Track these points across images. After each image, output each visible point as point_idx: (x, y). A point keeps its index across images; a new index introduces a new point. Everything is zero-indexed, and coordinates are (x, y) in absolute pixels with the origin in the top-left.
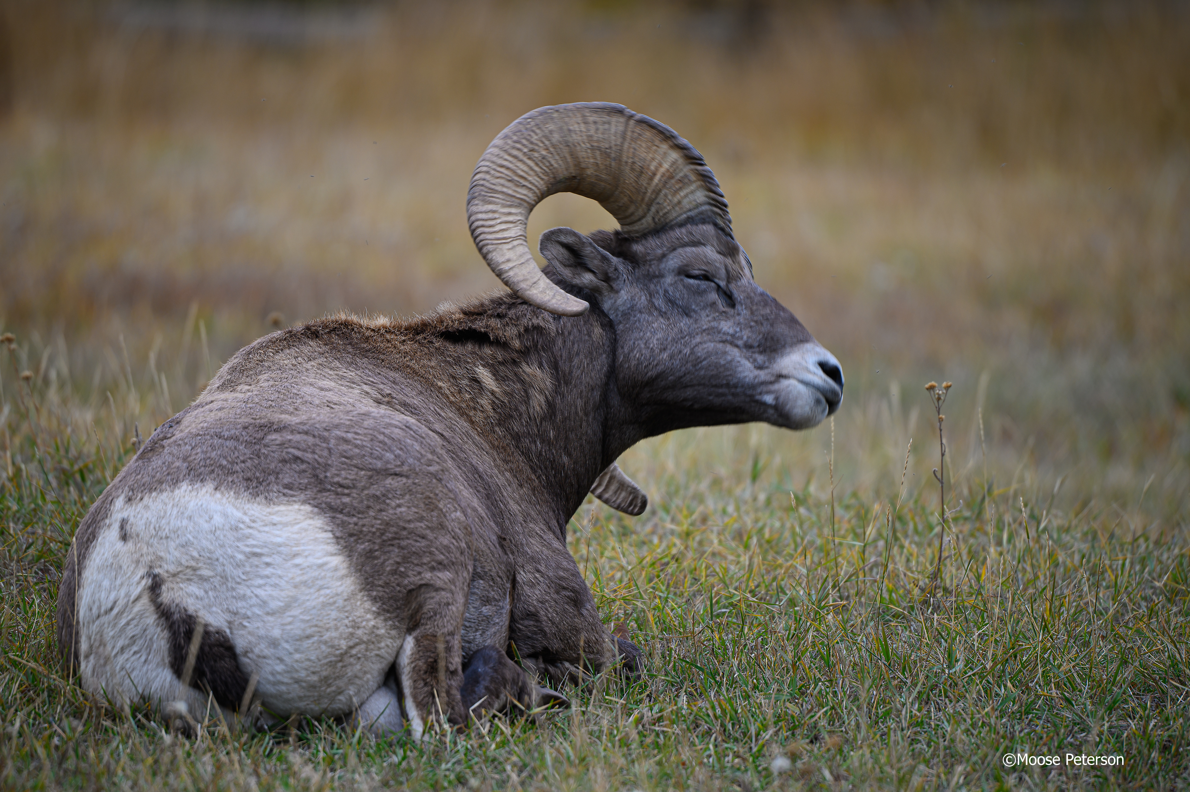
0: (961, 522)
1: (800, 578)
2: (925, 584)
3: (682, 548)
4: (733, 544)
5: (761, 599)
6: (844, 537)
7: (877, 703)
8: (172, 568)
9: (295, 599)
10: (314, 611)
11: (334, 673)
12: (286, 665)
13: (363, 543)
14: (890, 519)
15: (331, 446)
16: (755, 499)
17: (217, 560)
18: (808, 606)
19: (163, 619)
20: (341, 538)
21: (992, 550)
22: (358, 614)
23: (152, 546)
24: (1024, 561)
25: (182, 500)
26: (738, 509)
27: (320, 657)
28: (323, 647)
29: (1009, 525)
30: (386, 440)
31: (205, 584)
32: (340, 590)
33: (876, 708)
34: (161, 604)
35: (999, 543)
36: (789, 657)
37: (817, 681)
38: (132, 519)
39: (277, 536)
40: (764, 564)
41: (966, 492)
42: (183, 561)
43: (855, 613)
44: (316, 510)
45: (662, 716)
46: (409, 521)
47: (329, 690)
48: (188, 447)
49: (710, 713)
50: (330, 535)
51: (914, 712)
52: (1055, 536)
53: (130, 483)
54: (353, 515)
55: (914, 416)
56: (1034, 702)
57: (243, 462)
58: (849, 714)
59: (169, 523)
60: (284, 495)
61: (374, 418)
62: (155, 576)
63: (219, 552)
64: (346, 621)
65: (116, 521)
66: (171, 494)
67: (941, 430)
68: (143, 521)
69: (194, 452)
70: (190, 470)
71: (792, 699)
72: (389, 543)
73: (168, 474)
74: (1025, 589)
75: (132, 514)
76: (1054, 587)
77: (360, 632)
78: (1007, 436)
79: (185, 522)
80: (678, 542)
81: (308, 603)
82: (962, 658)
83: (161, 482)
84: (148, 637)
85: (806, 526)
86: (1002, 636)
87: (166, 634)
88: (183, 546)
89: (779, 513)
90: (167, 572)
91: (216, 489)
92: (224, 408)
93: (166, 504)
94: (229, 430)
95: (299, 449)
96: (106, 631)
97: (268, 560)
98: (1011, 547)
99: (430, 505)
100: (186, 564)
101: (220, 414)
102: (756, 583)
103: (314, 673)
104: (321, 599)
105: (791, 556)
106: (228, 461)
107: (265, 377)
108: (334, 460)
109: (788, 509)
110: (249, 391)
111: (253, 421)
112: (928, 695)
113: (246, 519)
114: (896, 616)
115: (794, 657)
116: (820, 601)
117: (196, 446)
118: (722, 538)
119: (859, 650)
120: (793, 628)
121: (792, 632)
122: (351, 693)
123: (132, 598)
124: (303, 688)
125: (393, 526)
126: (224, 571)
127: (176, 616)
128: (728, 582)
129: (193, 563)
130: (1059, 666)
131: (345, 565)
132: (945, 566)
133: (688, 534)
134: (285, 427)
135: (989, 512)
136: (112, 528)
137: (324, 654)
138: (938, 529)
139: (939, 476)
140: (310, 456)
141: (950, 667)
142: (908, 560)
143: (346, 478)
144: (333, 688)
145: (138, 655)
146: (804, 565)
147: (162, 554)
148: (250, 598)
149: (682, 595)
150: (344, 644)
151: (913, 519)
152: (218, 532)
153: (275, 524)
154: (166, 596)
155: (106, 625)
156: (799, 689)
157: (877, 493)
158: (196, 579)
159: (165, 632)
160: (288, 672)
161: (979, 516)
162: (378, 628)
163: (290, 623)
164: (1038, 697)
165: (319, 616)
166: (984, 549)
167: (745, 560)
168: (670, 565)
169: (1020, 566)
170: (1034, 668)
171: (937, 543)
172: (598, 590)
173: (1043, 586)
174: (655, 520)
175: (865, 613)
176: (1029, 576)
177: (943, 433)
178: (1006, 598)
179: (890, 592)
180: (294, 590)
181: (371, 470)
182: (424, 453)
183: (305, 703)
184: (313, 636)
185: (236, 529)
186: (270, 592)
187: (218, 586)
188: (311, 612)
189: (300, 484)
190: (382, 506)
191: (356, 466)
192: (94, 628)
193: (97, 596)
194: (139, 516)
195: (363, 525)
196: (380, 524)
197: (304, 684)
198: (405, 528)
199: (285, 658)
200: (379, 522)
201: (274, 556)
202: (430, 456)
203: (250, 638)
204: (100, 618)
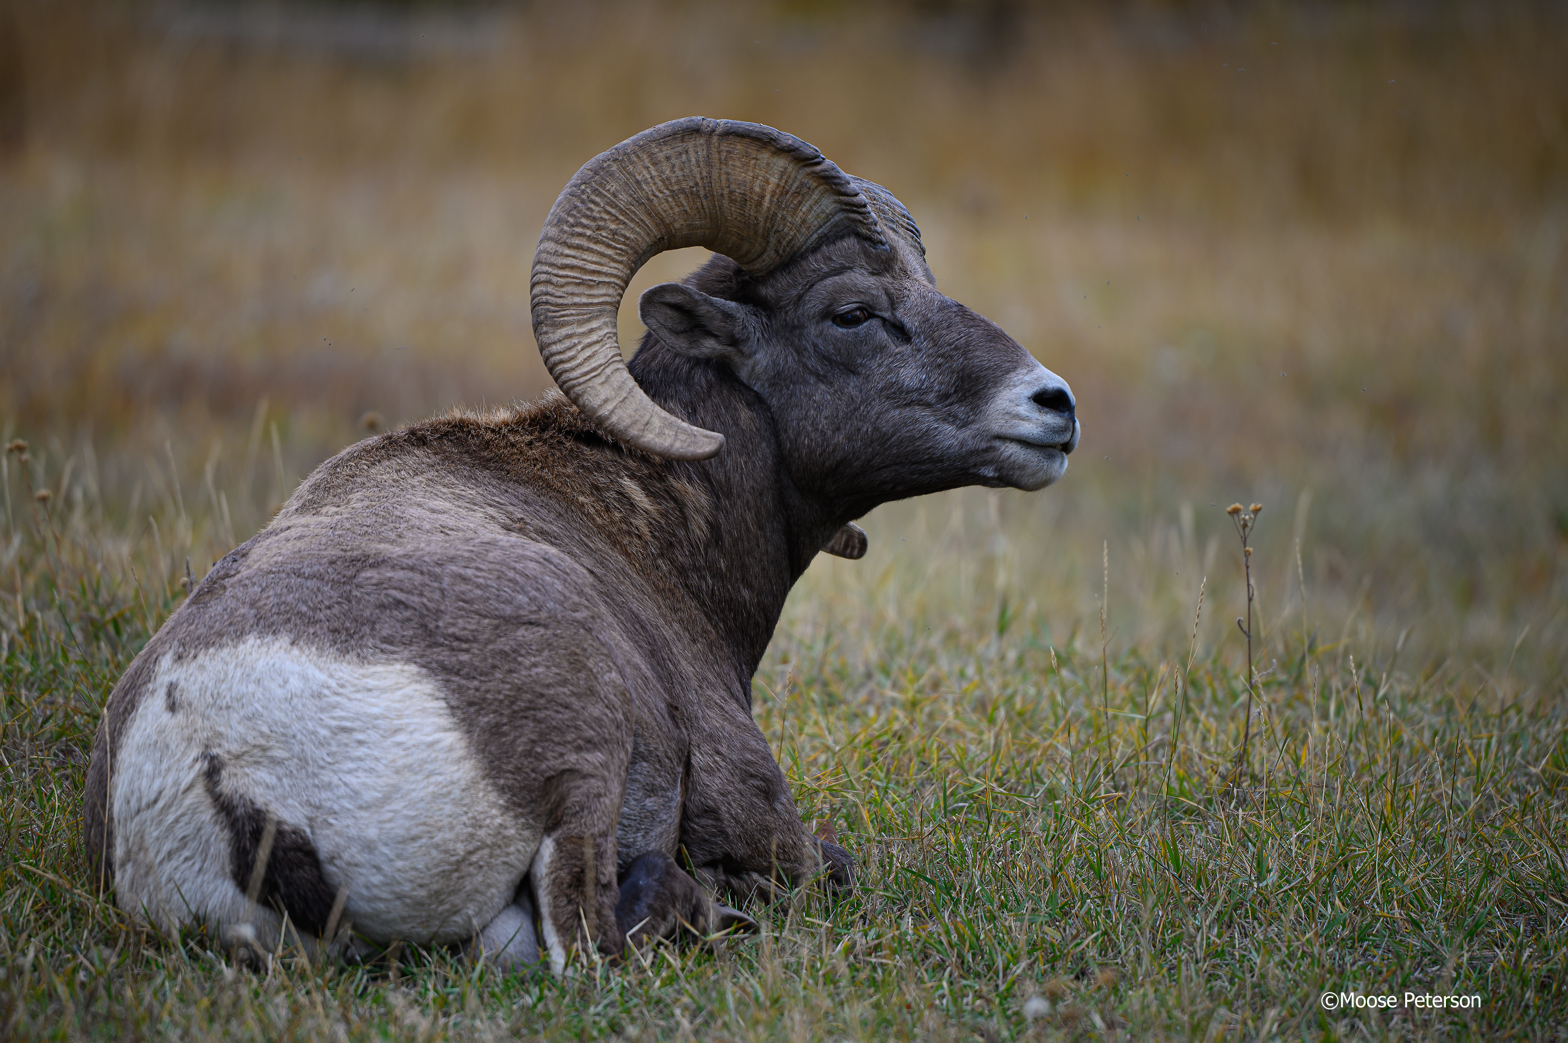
0: (1275, 688)
1: (1061, 761)
2: (1227, 770)
3: (907, 722)
4: (974, 717)
5: (1010, 790)
6: (1120, 708)
7: (1164, 927)
8: (235, 748)
9: (396, 788)
10: (422, 805)
11: (448, 886)
12: (385, 876)
13: (487, 714)
14: (1180, 683)
15: (445, 585)
16: (1002, 658)
17: (294, 736)
18: (1072, 799)
19: (223, 814)
20: (458, 708)
21: (1315, 725)
22: (480, 808)
23: (208, 719)
24: (1358, 739)
25: (249, 658)
26: (980, 671)
27: (430, 865)
28: (434, 853)
29: (1338, 692)
30: (518, 577)
31: (278, 768)
32: (456, 776)
33: (1163, 934)
34: (220, 795)
35: (1325, 716)
36: (1048, 866)
37: (1084, 898)
38: (182, 684)
39: (373, 705)
40: (1014, 744)
41: (1280, 648)
42: (250, 739)
43: (1134, 807)
44: (424, 671)
45: (880, 944)
46: (548, 686)
47: (441, 909)
48: (257, 589)
49: (944, 939)
50: (443, 704)
51: (1213, 938)
52: (1398, 707)
53: (180, 636)
54: (474, 678)
55: (1212, 549)
56: (1370, 926)
57: (329, 608)
58: (1126, 941)
59: (231, 688)
60: (382, 651)
61: (502, 548)
62: (213, 758)
63: (296, 727)
64: (465, 818)
65: (161, 685)
66: (233, 650)
67: (1247, 567)
68: (197, 686)
69: (265, 595)
70: (259, 618)
71: (1052, 921)
72: (521, 714)
73: (230, 624)
74: (1359, 777)
75: (183, 677)
76: (1397, 774)
77: (482, 833)
78: (1334, 575)
79: (252, 687)
80: (900, 714)
81: (414, 794)
82: (1275, 867)
83: (220, 635)
84: (204, 839)
85: (1069, 693)
86: (1328, 838)
87: (226, 834)
88: (249, 719)
89: (1034, 677)
90: (229, 752)
91: (293, 643)
92: (304, 537)
93: (226, 663)
94: (311, 566)
95: (402, 590)
96: (148, 830)
97: (360, 736)
98: (1340, 721)
99: (577, 663)
100: (253, 742)
101: (299, 544)
102: (1004, 768)
103: (421, 886)
104: (431, 789)
105: (1051, 734)
106: (309, 607)
107: (358, 495)
108: (448, 605)
109: (1047, 671)
110: (337, 513)
111: (343, 553)
112: (1231, 916)
113: (333, 683)
114: (1188, 812)
115: (1054, 866)
116: (1088, 792)
117: (267, 587)
118: (960, 709)
119: (1140, 856)
120: (1052, 828)
121: (1052, 832)
122: (471, 912)
123: (183, 787)
124: (407, 905)
125: (527, 692)
126: (303, 751)
127: (240, 811)
128: (966, 767)
129: (263, 742)
130: (1404, 878)
131: (463, 744)
132: (1254, 746)
133: (914, 704)
134: (383, 561)
135: (1311, 675)
136: (156, 694)
137: (435, 862)
138: (1243, 698)
139: (1246, 628)
140: (416, 599)
141: (1259, 879)
142: (1204, 739)
143: (464, 629)
144: (447, 906)
145: (191, 863)
146: (1067, 744)
147: (222, 729)
148: (338, 786)
149: (906, 784)
150: (461, 848)
151: (1211, 684)
152: (295, 700)
153: (370, 690)
154: (227, 784)
155: (148, 823)
156: (1061, 908)
157: (1164, 651)
158: (266, 762)
159: (226, 831)
160: (387, 884)
161: (1298, 680)
162: (506, 828)
163: (390, 820)
164: (1376, 918)
165: (428, 810)
166: (1305, 724)
167: (989, 738)
168: (890, 745)
169: (1352, 747)
170: (1371, 880)
171: (1242, 716)
172: (796, 777)
173: (1382, 773)
174: (871, 685)
175: (1148, 808)
176: (1363, 759)
177: (1250, 570)
178: (1333, 789)
179: (1181, 780)
180: (395, 776)
181: (497, 617)
182: (568, 594)
183: (409, 926)
184: (420, 838)
185: (319, 696)
186: (364, 780)
187: (295, 772)
188: (418, 806)
189: (403, 636)
190: (513, 666)
191: (477, 613)
192: (133, 826)
193: (136, 785)
194: (192, 679)
195: (487, 691)
196: (510, 690)
197: (408, 901)
198: (542, 695)
199: (384, 867)
200: (508, 686)
201: (369, 732)
202: (576, 599)
203: (337, 839)
204: (141, 814)
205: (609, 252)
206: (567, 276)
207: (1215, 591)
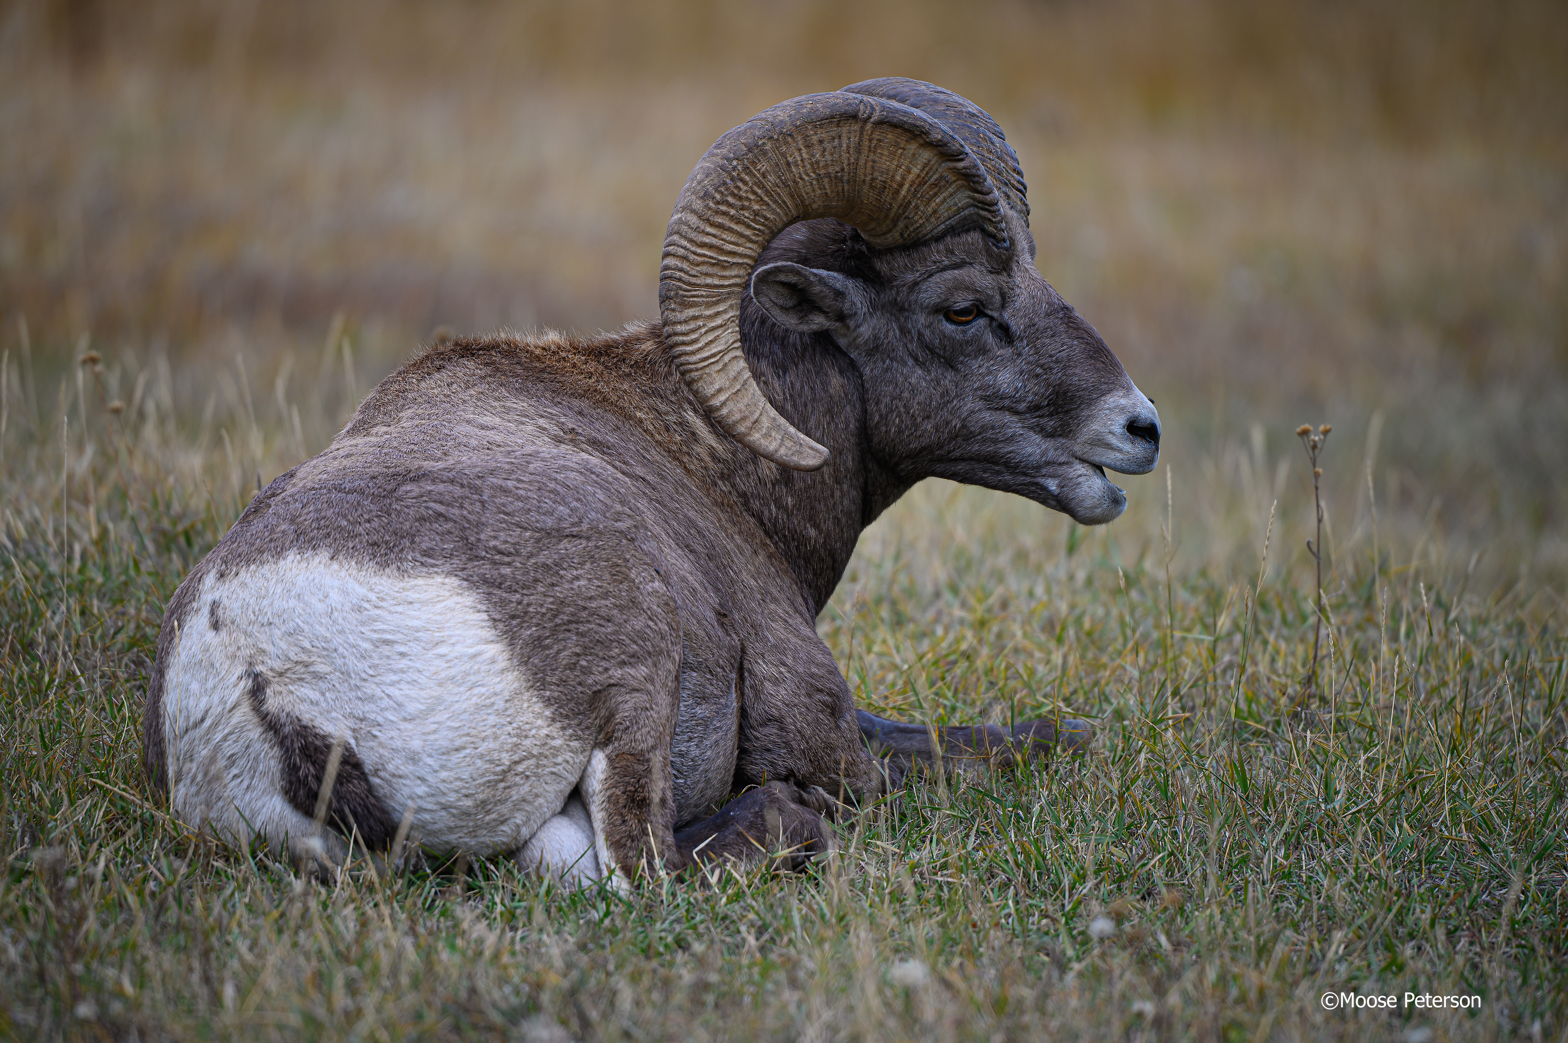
0: (1344, 609)
1: (1130, 682)
2: (1295, 691)
3: (975, 642)
4: (1043, 637)
5: (1078, 710)
6: (1189, 630)
7: (1232, 848)
8: (278, 665)
9: (439, 700)
10: (465, 716)
11: (494, 796)
12: (429, 786)
13: (529, 627)
14: (1250, 605)
15: (485, 497)
16: (1071, 578)
17: (336, 650)
18: (1139, 719)
19: (272, 733)
20: (500, 620)
21: (1384, 648)
22: (524, 719)
23: (250, 636)
24: (1427, 662)
25: (289, 574)
26: (1048, 591)
27: (475, 776)
28: (479, 763)
29: (1408, 614)
31: (321, 683)
32: (498, 688)
33: (1230, 854)
34: (267, 714)
35: (1394, 637)
36: (1115, 787)
37: (1150, 818)
38: (225, 601)
39: (413, 618)
40: (1082, 664)
41: (1350, 569)
42: (292, 655)
43: (1202, 729)
44: (465, 583)
45: (946, 862)
46: (591, 598)
47: (487, 818)
48: (298, 505)
49: (1010, 857)
50: (485, 616)
51: (1280, 860)
52: (1469, 628)
54: (516, 591)
55: (1283, 470)
56: (1438, 848)
57: (369, 521)
58: (1193, 861)
59: (272, 604)
60: (422, 564)
62: (257, 676)
63: (338, 640)
64: (509, 728)
65: (205, 604)
66: (274, 566)
67: (1317, 488)
68: (239, 604)
69: (306, 511)
70: (298, 534)
71: (1118, 842)
72: (565, 627)
73: (271, 541)
74: (1428, 700)
75: (225, 594)
76: (1466, 698)
77: (527, 742)
78: (1406, 496)
79: (292, 603)
80: (969, 634)
81: (457, 706)
82: (1343, 789)
83: (261, 552)
84: (252, 756)
85: (1138, 613)
86: (1397, 761)
87: (276, 751)
88: (290, 635)
89: (1104, 596)
90: (272, 670)
91: (332, 558)
92: (352, 455)
93: (267, 580)
94: (352, 481)
95: (441, 503)
96: (196, 749)
97: (402, 649)
98: (1410, 643)
99: (619, 575)
100: (295, 658)
101: (345, 462)
102: (1072, 689)
103: (466, 796)
104: (474, 700)
105: (1120, 653)
106: (348, 521)
108: (489, 517)
109: (1116, 592)
111: (385, 470)
112: (1298, 837)
113: (373, 596)
114: (1256, 733)
115: (1121, 787)
116: (1156, 712)
117: (308, 503)
118: (1028, 628)
119: (1207, 778)
120: (1120, 748)
121: (1119, 753)
122: (518, 821)
123: (229, 706)
124: (454, 816)
125: (569, 606)
126: (345, 664)
127: (287, 729)
128: (1034, 686)
129: (305, 658)
130: (1473, 801)
131: (506, 655)
132: (1323, 668)
133: (982, 624)
134: (424, 475)
135: (1382, 598)
136: (200, 613)
137: (480, 772)
138: (1312, 620)
139: (1315, 549)
140: (456, 511)
141: (1326, 801)
142: (1273, 661)
143: (506, 542)
144: (493, 816)
145: (239, 780)
146: (1135, 664)
147: (264, 646)
148: (381, 699)
149: (973, 704)
150: (506, 759)
151: (1280, 605)
152: (336, 614)
153: (411, 603)
154: (273, 703)
155: (196, 742)
156: (1127, 828)
157: (1234, 574)
158: (308, 677)
159: (276, 748)
160: (433, 795)
161: (1369, 602)
162: (553, 738)
163: (434, 732)
164: (1444, 841)
165: (471, 722)
166: (1374, 646)
167: (1057, 658)
168: (959, 664)
169: (1422, 669)
170: (1439, 803)
171: (1311, 638)
172: (864, 696)
173: (1452, 695)
174: (940, 604)
175: (1217, 728)
176: (1434, 681)
177: (1319, 492)
178: (1402, 711)
179: (1249, 702)
180: (438, 688)
181: (539, 530)
182: (608, 502)
183: (457, 836)
184: (464, 748)
185: (359, 609)
186: (407, 692)
187: (337, 685)
188: (461, 717)
189: (443, 549)
190: (554, 579)
191: (518, 525)
192: (183, 745)
193: (184, 703)
194: (234, 596)
195: (529, 605)
196: (552, 603)
197: (454, 811)
198: (585, 608)
199: (429, 778)
200: (551, 599)
201: (410, 644)
202: (618, 507)
203: (381, 751)
204: (190, 733)
205: (748, 232)
206: (704, 255)
207: (1286, 513)
